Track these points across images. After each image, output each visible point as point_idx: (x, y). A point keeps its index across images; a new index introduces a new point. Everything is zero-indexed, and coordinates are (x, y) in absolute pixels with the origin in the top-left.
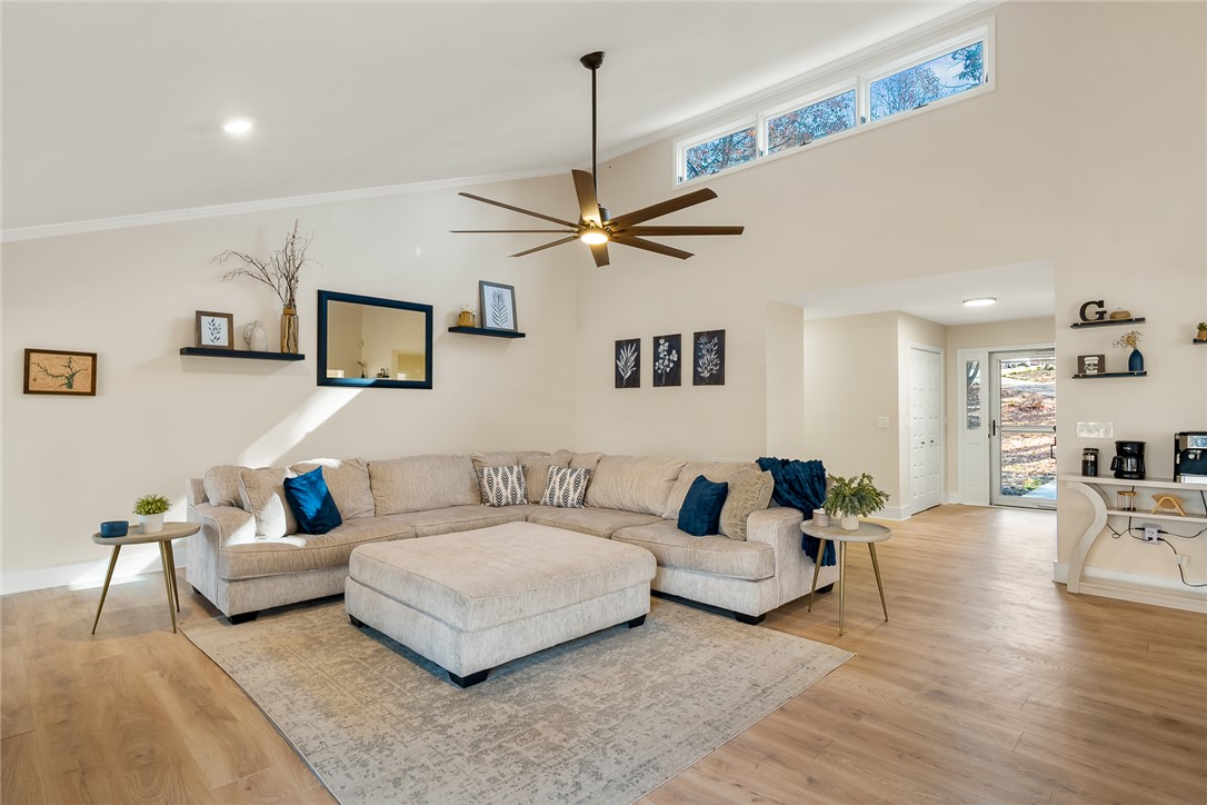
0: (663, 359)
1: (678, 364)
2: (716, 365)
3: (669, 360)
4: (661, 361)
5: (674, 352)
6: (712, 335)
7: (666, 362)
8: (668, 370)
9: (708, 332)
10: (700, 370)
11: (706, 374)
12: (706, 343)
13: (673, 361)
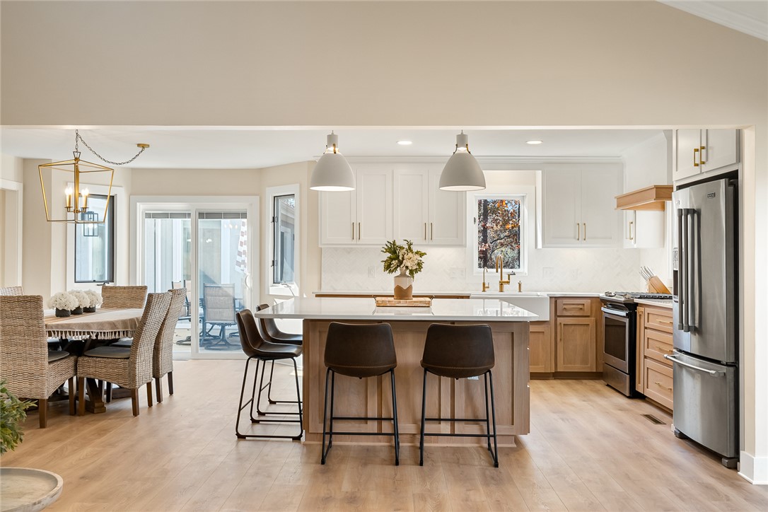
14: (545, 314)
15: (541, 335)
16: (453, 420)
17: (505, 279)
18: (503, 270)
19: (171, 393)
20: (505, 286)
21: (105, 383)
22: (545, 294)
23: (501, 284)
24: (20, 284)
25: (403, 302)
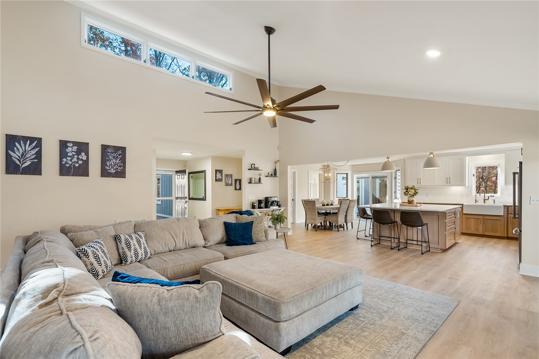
0: (72, 157)
1: (86, 162)
2: (121, 166)
3: (78, 158)
4: (69, 158)
5: (83, 154)
6: (117, 149)
7: (75, 159)
8: (77, 165)
9: (114, 147)
10: (107, 168)
11: (113, 171)
12: (112, 153)
13: (82, 160)
14: (501, 212)
15: (499, 221)
16: (417, 241)
17: (487, 198)
18: (486, 194)
19: (347, 229)
20: (486, 201)
21: (328, 222)
22: (501, 204)
23: (484, 200)
24: (318, 198)
25: (410, 205)
